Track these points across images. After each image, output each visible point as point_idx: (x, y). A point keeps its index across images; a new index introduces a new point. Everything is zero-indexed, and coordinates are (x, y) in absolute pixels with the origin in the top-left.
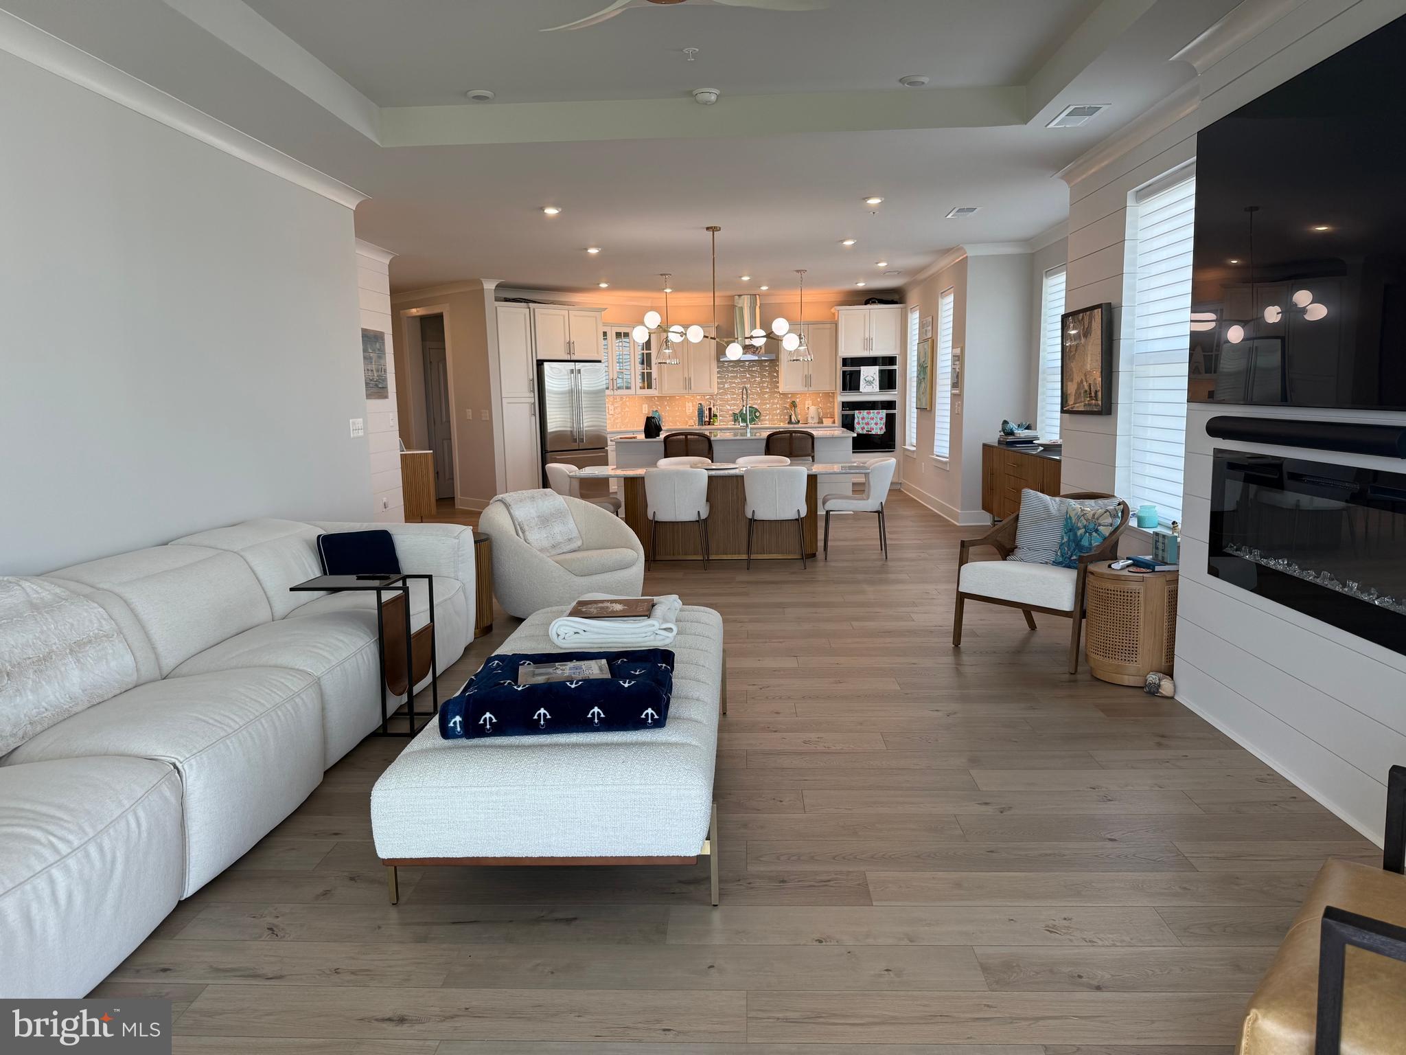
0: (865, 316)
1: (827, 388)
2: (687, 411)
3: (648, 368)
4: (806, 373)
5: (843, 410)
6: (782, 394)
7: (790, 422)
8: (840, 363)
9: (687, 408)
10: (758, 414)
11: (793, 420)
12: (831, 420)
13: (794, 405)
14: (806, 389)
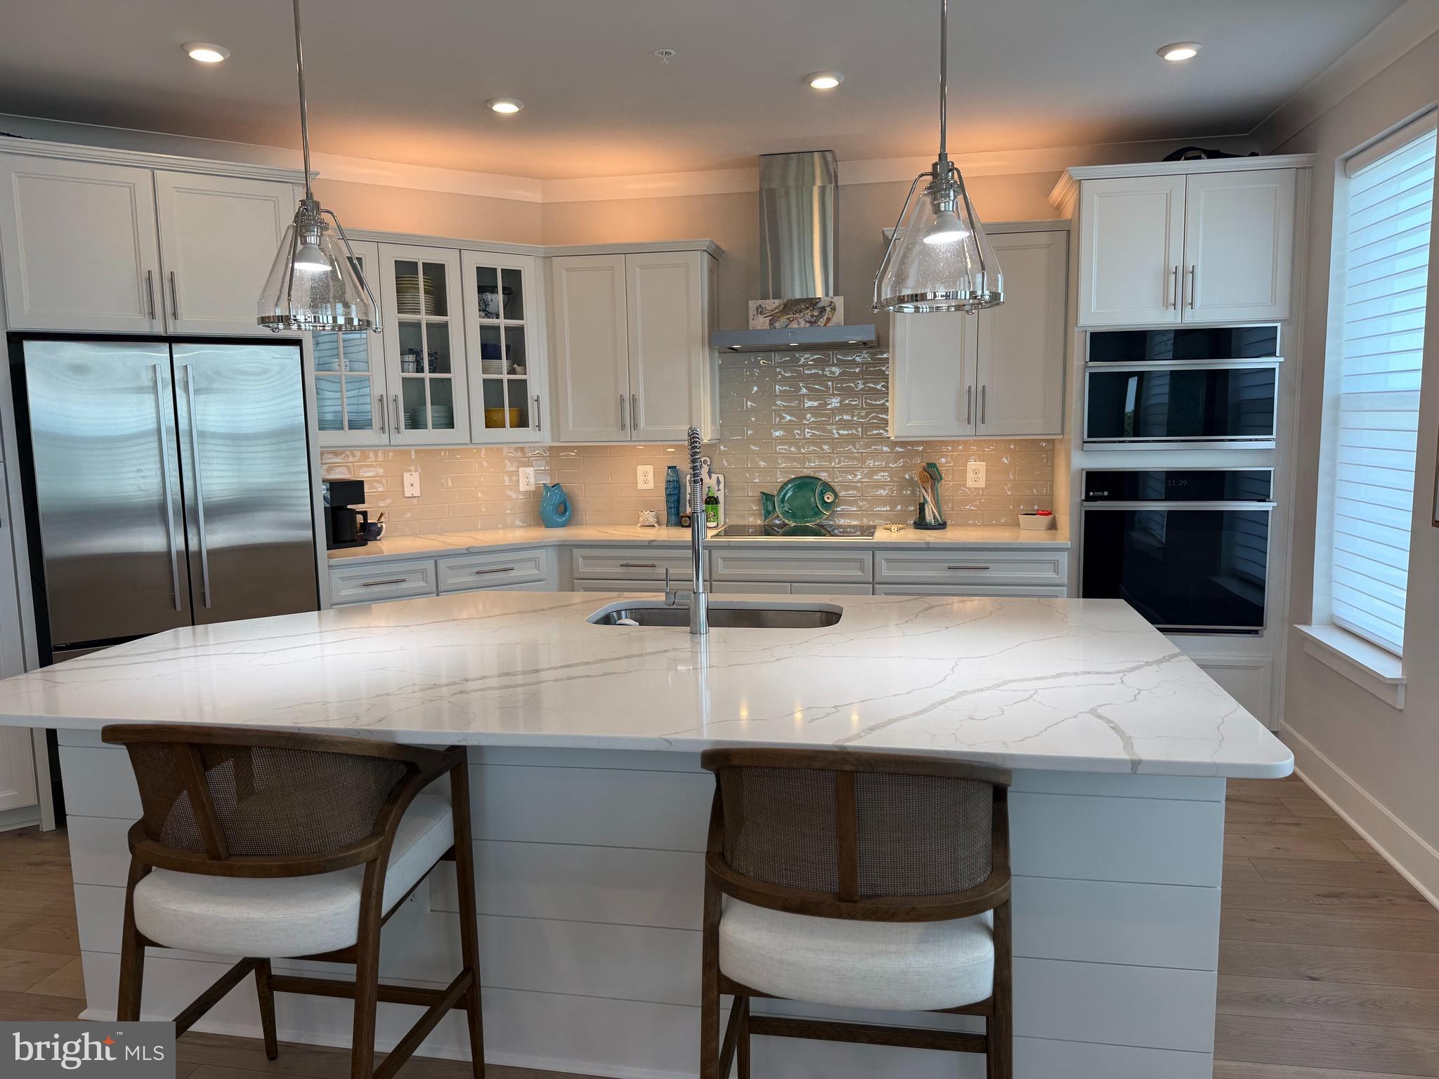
0: (1169, 197)
1: (1035, 425)
2: (641, 486)
3: (518, 368)
4: (970, 381)
5: (1088, 499)
6: (896, 444)
7: (921, 524)
8: (1080, 349)
9: (640, 479)
10: (829, 498)
11: (929, 518)
12: (1046, 519)
13: (932, 474)
14: (969, 430)
